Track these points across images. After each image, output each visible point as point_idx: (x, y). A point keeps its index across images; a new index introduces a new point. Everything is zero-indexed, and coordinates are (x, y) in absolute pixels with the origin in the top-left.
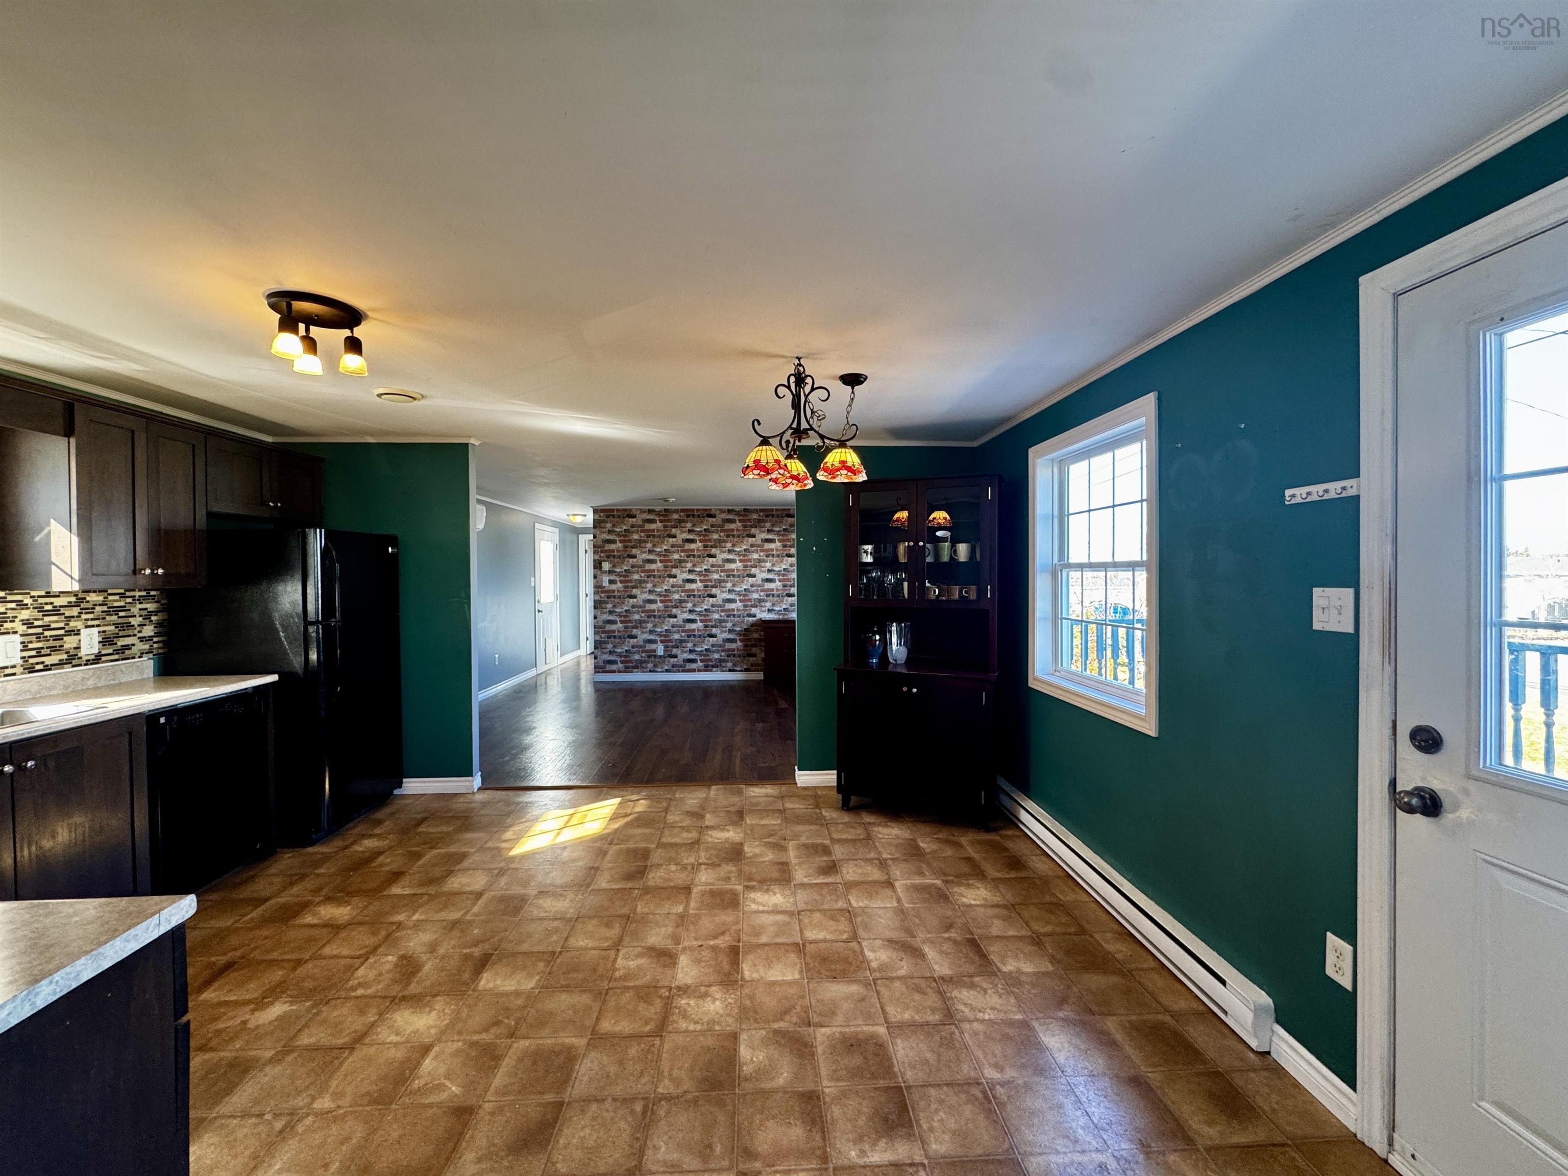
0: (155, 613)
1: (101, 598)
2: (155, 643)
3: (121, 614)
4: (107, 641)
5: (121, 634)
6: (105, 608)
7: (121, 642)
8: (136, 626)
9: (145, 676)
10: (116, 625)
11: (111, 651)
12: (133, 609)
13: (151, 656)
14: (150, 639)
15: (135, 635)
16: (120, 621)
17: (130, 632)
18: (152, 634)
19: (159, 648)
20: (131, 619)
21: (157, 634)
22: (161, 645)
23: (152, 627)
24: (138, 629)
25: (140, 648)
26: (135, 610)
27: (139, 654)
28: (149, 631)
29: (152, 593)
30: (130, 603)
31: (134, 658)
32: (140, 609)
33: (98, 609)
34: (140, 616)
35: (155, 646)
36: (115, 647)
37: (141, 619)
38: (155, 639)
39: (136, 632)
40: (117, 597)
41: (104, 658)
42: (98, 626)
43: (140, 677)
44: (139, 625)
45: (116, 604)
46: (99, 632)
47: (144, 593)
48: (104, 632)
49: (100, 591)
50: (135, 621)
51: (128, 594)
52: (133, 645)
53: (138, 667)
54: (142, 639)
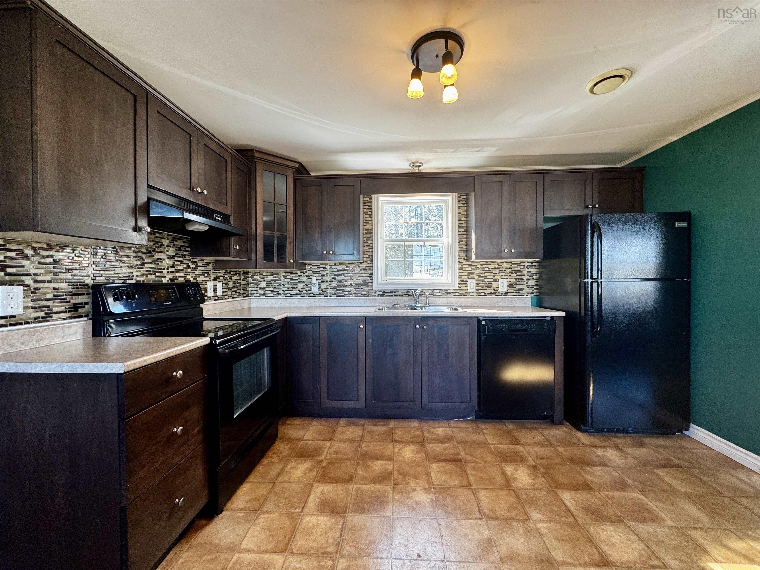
0: (536, 274)
1: (509, 266)
2: (535, 289)
3: (518, 274)
4: (511, 286)
5: (518, 283)
6: (510, 270)
7: (518, 287)
8: (525, 280)
9: (527, 305)
10: (516, 279)
11: (513, 291)
12: (524, 272)
13: (533, 295)
14: (532, 287)
15: (524, 284)
16: (517, 277)
17: (522, 283)
18: (534, 285)
19: (537, 292)
20: (523, 277)
21: (537, 285)
22: (538, 291)
23: (534, 281)
24: (526, 281)
25: (527, 291)
26: (525, 272)
27: (526, 294)
28: (532, 283)
29: (534, 264)
30: (522, 269)
31: (524, 295)
32: (528, 272)
33: (507, 271)
34: (528, 275)
35: (535, 291)
36: (515, 289)
37: (528, 277)
38: (535, 287)
39: (525, 283)
40: (516, 266)
41: (509, 294)
42: (507, 278)
43: (525, 305)
44: (527, 280)
45: (516, 269)
46: (507, 281)
47: (530, 264)
48: (510, 281)
49: (508, 262)
50: (525, 278)
51: (521, 264)
52: (524, 289)
53: (523, 300)
54: (528, 287)
